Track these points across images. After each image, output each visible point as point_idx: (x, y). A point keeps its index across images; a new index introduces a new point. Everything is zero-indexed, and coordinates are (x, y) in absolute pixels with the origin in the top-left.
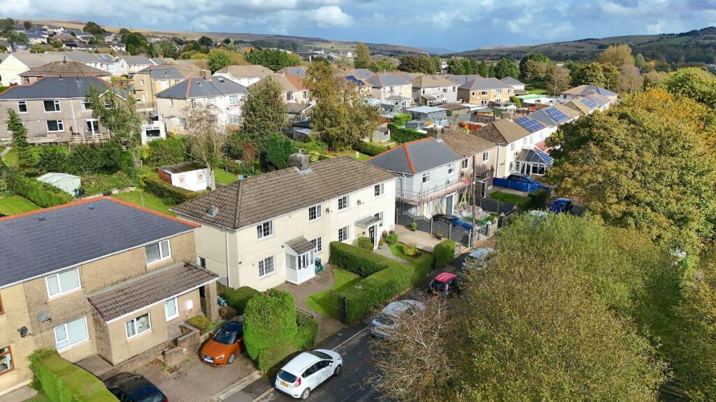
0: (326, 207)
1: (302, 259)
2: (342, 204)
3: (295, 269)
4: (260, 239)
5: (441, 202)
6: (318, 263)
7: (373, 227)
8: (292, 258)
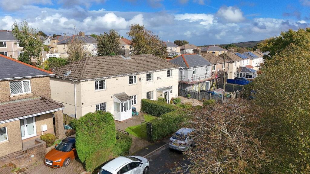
0: (140, 77)
1: (124, 105)
2: (148, 77)
3: (119, 111)
4: (97, 90)
5: (203, 85)
6: (134, 110)
7: (167, 93)
8: (118, 104)
